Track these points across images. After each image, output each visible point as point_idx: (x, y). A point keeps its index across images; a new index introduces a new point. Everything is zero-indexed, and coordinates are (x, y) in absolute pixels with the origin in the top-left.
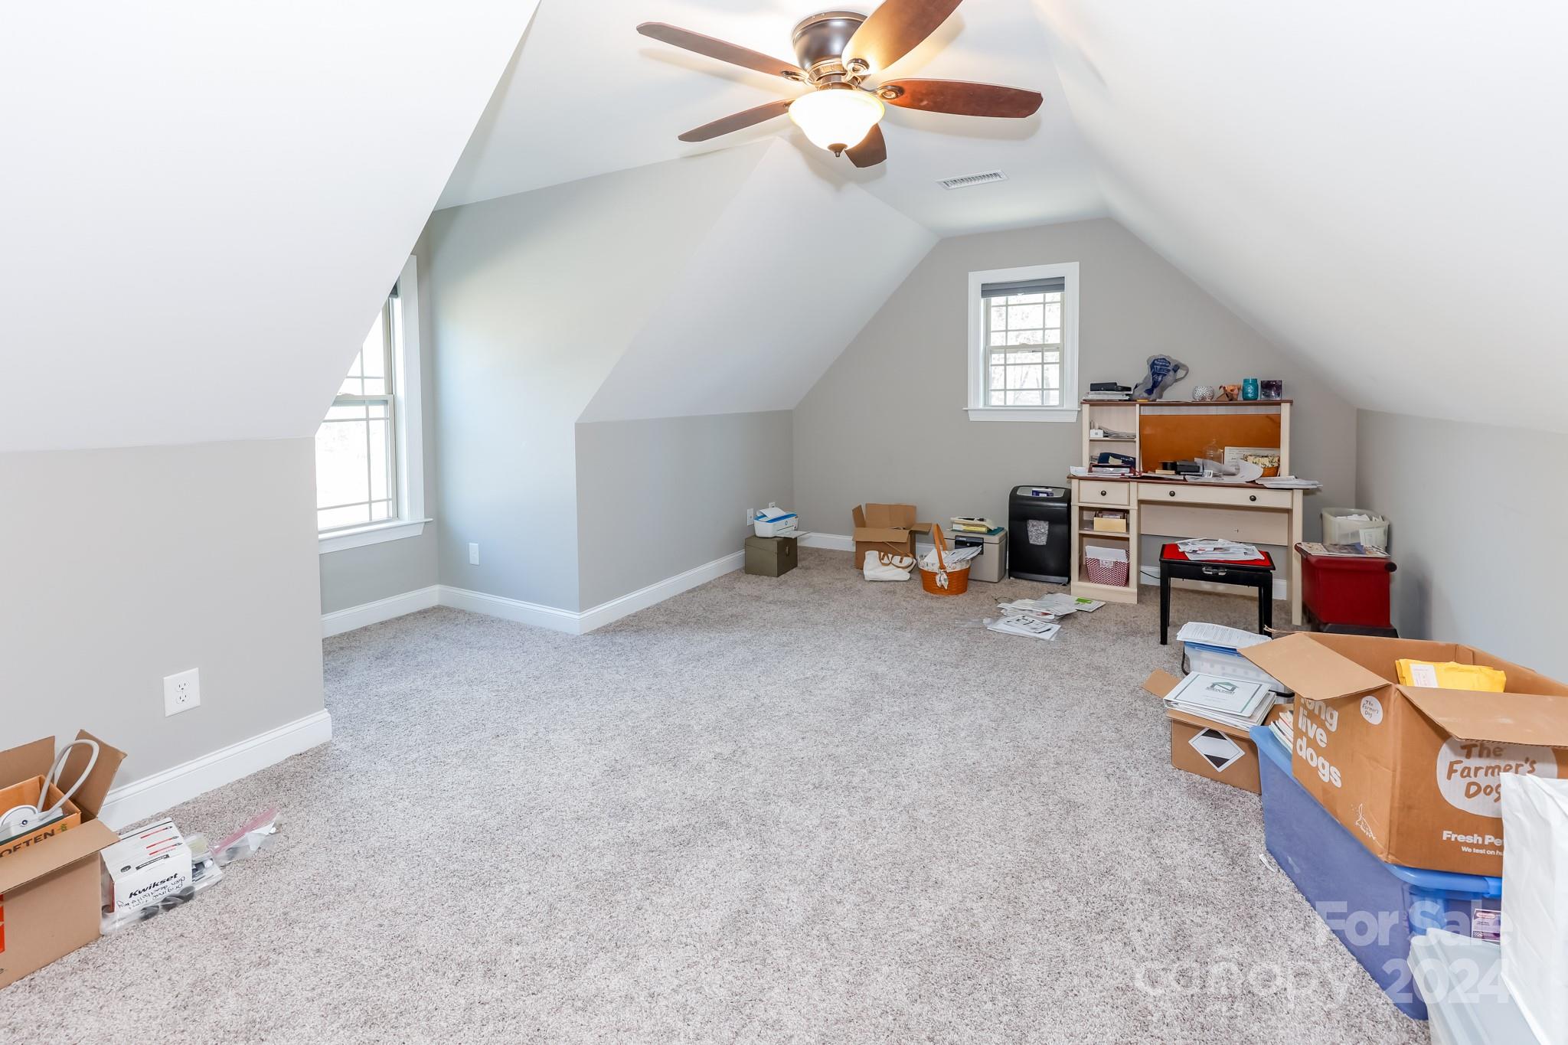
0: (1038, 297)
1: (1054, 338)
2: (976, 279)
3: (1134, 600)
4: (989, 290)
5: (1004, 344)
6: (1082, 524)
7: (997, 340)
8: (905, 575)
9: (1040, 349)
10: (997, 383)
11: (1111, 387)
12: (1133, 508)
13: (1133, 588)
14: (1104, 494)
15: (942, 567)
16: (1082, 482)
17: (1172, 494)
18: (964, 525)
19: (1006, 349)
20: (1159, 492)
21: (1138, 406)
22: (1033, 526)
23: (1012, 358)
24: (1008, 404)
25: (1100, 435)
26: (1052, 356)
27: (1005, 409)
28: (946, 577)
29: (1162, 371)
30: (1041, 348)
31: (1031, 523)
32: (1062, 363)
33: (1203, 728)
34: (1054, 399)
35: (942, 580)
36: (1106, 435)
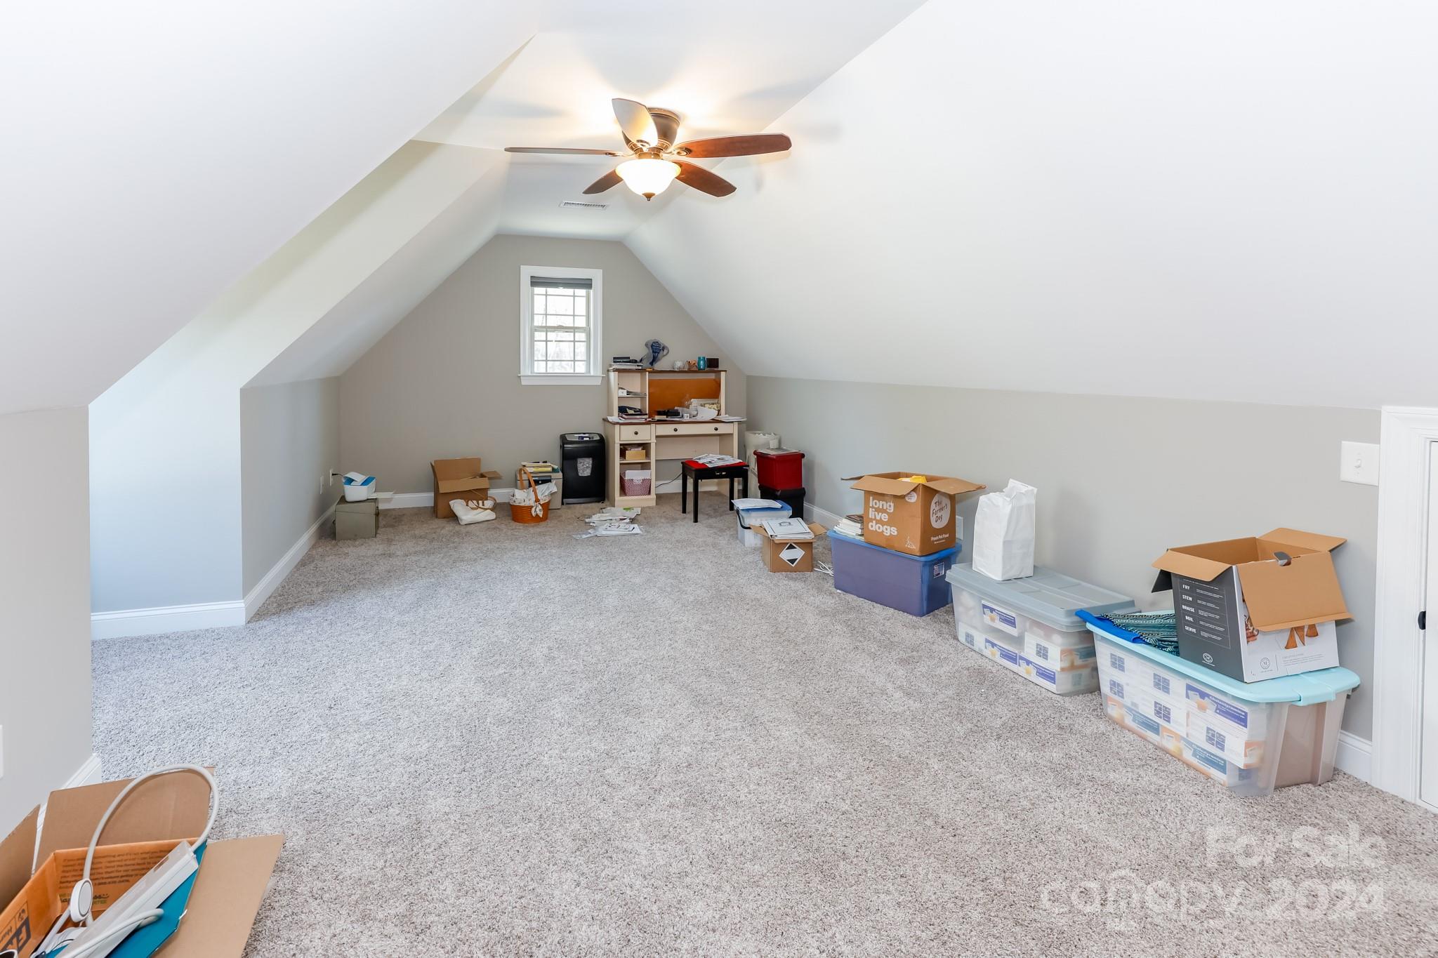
0: (570, 291)
1: (581, 322)
2: (527, 272)
3: (653, 503)
4: (536, 282)
5: (544, 325)
6: (623, 454)
7: (538, 321)
8: (490, 515)
9: (572, 330)
10: (539, 355)
11: (627, 360)
12: (653, 441)
13: (653, 496)
14: (636, 433)
15: (537, 500)
16: (622, 426)
17: (676, 430)
18: (533, 467)
19: (547, 329)
20: (667, 430)
21: (647, 373)
22: (581, 463)
23: (551, 336)
24: (548, 371)
25: (625, 394)
26: (581, 336)
27: (547, 376)
28: (541, 508)
29: (656, 350)
30: (574, 329)
31: (580, 460)
32: (588, 341)
33: (788, 544)
34: (581, 368)
35: (538, 511)
36: (629, 393)
